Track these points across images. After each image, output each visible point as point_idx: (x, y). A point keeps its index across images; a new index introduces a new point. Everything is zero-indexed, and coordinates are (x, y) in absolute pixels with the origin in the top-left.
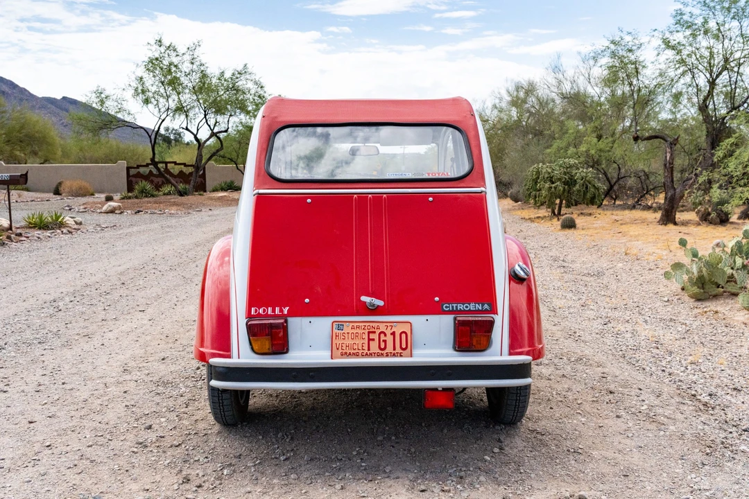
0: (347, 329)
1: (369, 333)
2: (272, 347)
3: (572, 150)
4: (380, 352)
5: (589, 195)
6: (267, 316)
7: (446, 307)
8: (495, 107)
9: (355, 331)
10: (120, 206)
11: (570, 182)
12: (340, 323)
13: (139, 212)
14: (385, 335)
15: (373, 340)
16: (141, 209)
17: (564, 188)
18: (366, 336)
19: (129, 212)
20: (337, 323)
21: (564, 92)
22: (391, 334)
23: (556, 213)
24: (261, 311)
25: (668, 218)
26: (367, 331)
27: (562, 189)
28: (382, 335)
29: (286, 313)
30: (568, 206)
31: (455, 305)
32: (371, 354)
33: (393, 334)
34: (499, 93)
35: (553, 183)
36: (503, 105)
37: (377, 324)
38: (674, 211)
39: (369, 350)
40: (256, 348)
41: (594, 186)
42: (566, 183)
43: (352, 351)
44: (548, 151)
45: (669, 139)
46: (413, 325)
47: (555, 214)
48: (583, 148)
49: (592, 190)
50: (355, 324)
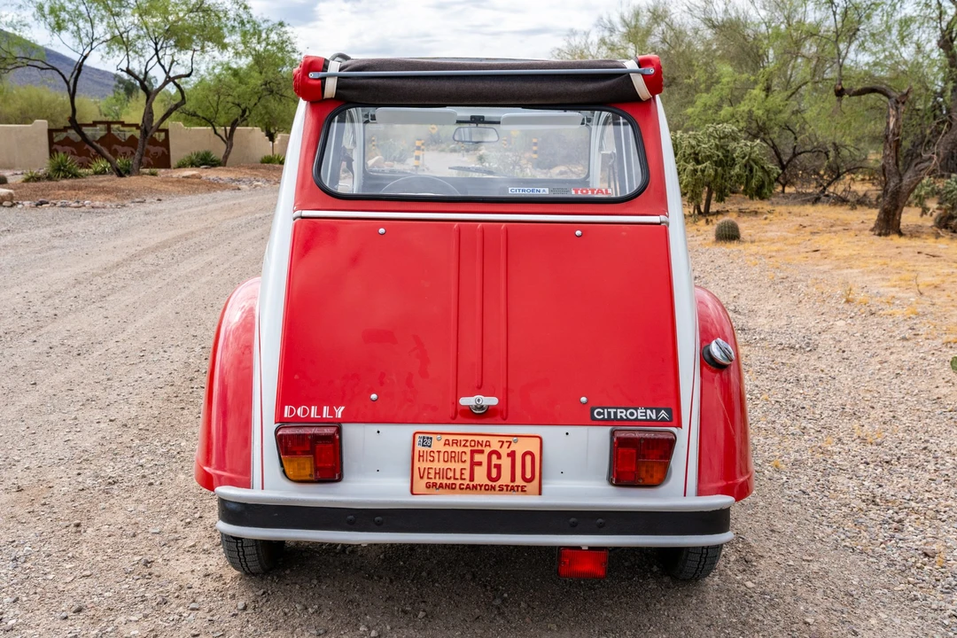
0: (437, 445)
1: (473, 452)
2: (316, 472)
3: (726, 110)
4: (490, 483)
5: (754, 183)
6: (309, 422)
7: (599, 414)
8: (603, 41)
9: (449, 449)
10: (10, 194)
11: (726, 161)
12: (426, 436)
13: (42, 203)
14: (499, 457)
15: (480, 464)
16: (46, 200)
17: (716, 171)
18: (467, 457)
19: (27, 203)
20: (422, 435)
21: (713, 16)
22: (509, 455)
23: (702, 210)
24: (300, 412)
25: (889, 224)
26: (470, 448)
27: (713, 173)
28: (494, 457)
29: (340, 416)
30: (721, 199)
31: (612, 411)
32: (475, 487)
33: (512, 455)
34: (610, 22)
35: (698, 162)
36: (616, 40)
37: (485, 439)
38: (898, 212)
39: (472, 479)
40: (290, 472)
41: (763, 168)
42: (719, 163)
43: (445, 481)
44: (690, 110)
45: (893, 94)
46: (544, 440)
47: (700, 212)
48: (743, 107)
49: (760, 174)
50: (451, 438)
